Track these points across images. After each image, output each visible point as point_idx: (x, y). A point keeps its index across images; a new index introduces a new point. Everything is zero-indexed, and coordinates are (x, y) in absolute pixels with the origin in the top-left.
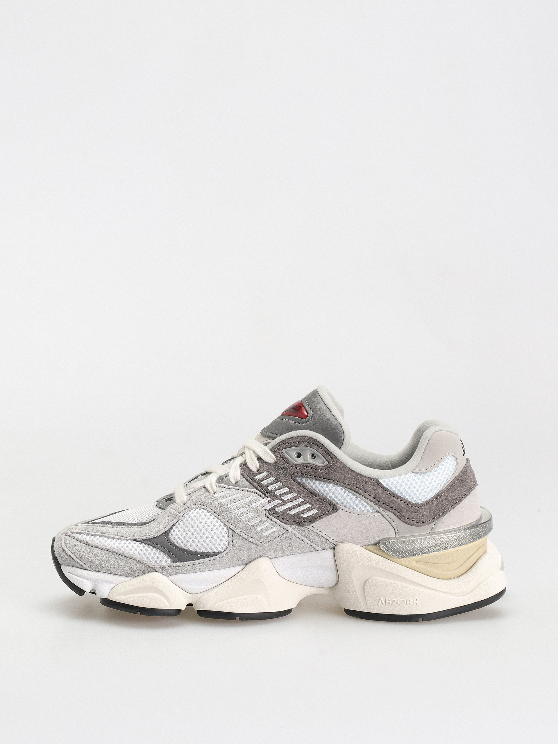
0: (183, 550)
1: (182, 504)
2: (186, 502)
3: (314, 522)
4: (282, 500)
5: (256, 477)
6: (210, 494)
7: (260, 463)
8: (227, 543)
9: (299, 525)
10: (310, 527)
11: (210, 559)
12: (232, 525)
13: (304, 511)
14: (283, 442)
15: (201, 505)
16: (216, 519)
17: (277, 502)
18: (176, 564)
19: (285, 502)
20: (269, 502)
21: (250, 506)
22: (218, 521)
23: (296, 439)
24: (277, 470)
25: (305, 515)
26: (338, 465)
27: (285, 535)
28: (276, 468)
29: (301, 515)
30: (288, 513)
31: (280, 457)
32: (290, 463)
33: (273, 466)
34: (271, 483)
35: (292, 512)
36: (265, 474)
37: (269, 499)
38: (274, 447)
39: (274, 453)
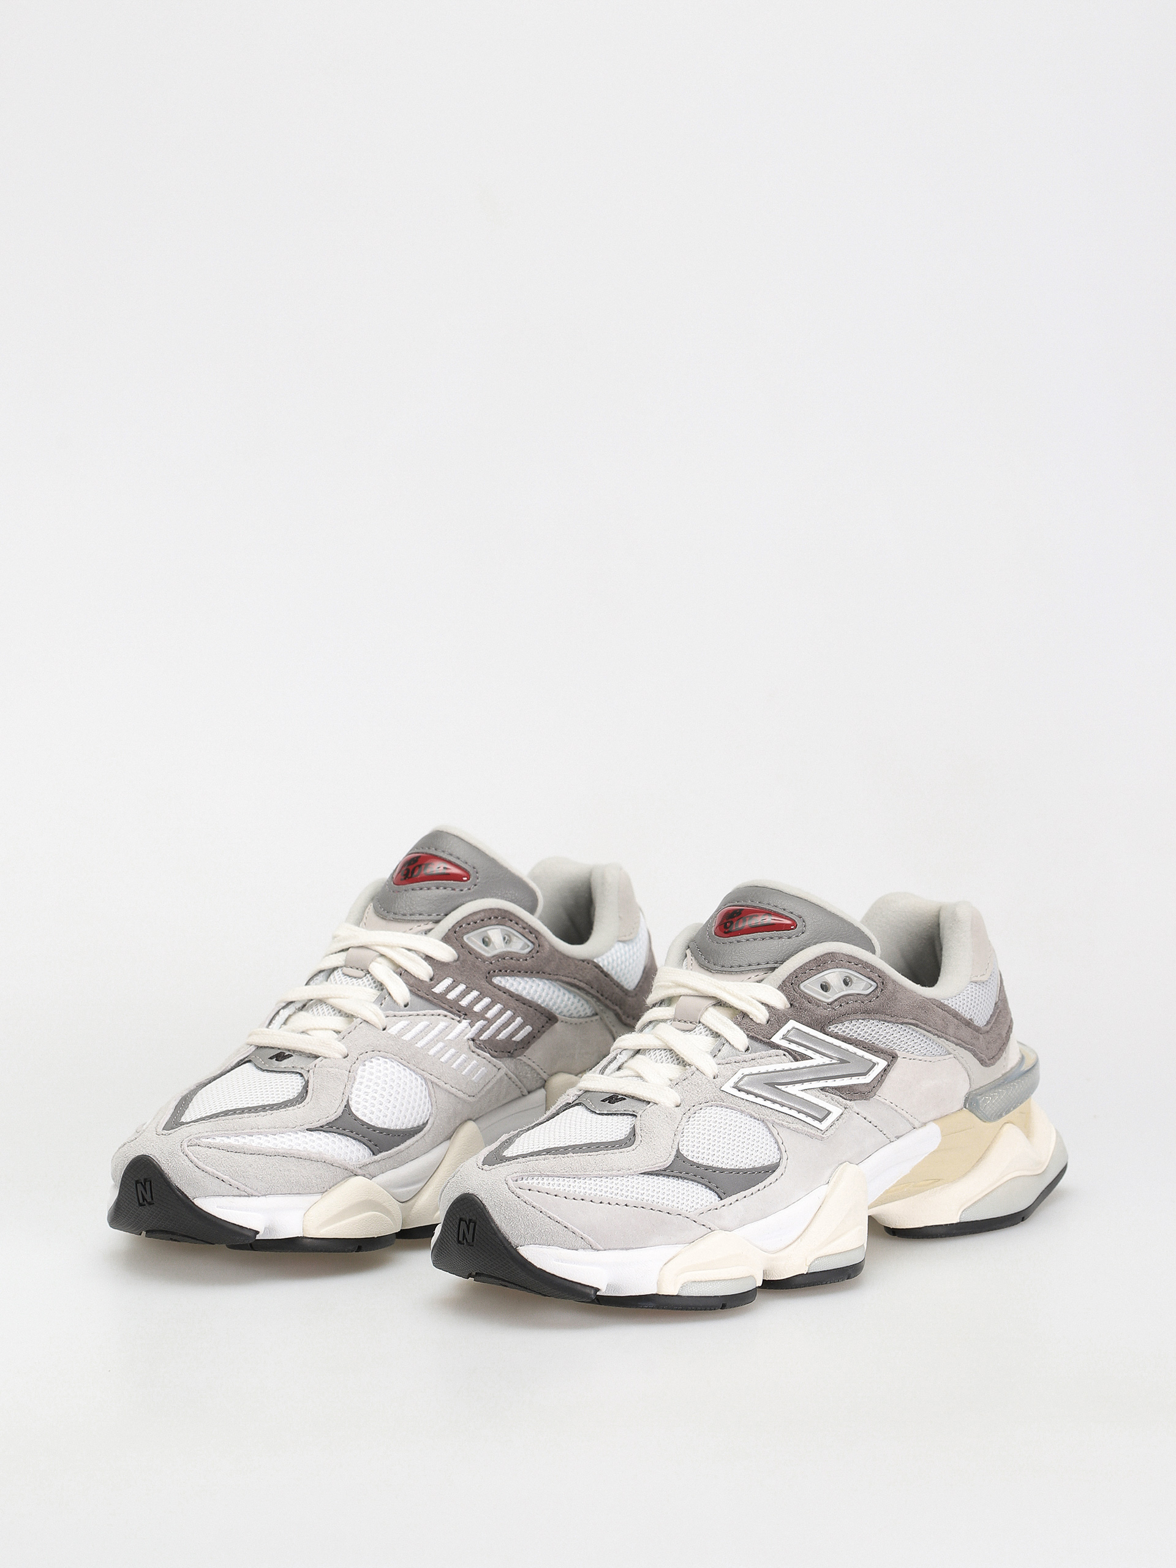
0: (382, 1131)
1: (341, 1057)
2: (346, 1052)
3: (528, 1048)
4: (486, 1019)
5: (434, 990)
6: (380, 1031)
7: (431, 966)
8: (430, 1106)
9: (511, 1057)
10: (523, 1058)
12: (431, 1075)
13: (516, 1031)
14: (459, 924)
15: (376, 1051)
17: (480, 1024)
18: (378, 1156)
19: (490, 1022)
20: (472, 1025)
21: (447, 1038)
23: (478, 916)
24: (464, 971)
25: (518, 1038)
26: (547, 947)
27: (498, 1077)
28: (462, 969)
29: (514, 1039)
30: (498, 1038)
31: (462, 950)
32: (478, 956)
33: (456, 966)
34: (463, 995)
35: (502, 1036)
36: (448, 981)
37: (469, 1021)
38: (446, 934)
39: (451, 946)
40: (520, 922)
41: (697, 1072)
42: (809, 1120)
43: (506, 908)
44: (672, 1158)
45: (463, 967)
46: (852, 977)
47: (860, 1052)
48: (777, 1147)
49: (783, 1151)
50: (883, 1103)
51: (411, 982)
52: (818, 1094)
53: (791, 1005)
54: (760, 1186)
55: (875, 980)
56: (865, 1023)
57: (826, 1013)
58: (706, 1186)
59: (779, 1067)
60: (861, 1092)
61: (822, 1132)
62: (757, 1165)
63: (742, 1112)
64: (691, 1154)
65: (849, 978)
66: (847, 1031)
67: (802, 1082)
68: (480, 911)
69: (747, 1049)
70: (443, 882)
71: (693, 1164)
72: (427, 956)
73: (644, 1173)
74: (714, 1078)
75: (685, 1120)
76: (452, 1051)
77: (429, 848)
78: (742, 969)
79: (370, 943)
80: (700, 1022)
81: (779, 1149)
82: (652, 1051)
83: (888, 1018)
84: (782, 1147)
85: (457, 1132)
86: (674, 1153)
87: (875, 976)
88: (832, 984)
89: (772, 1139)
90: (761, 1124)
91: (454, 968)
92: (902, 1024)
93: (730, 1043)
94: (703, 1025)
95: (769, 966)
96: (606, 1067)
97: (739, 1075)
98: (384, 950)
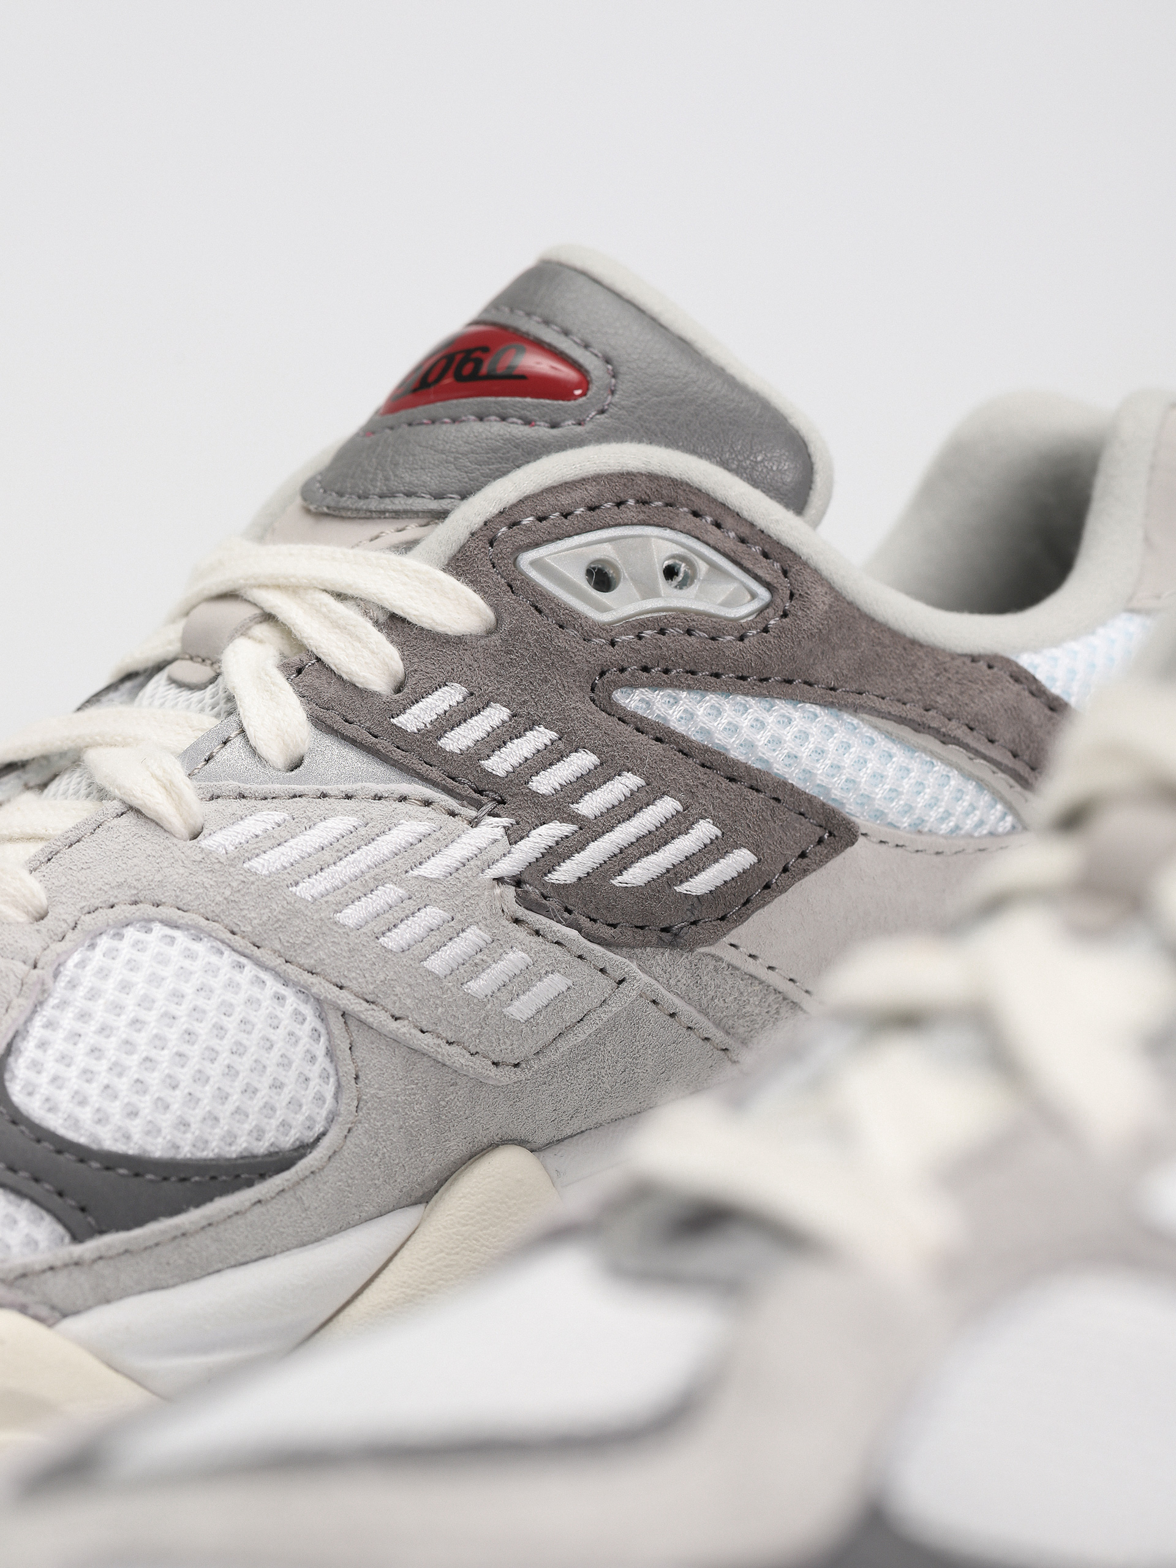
0: (111, 1161)
1: (22, 918)
2: (45, 902)
3: (741, 918)
4: (574, 818)
5: (401, 721)
6: (175, 841)
7: (401, 646)
8: (329, 1090)
9: (672, 945)
10: (720, 949)
11: (261, 1189)
12: (341, 988)
13: (693, 864)
14: (509, 516)
15: (145, 904)
16: (250, 969)
17: (552, 831)
18: (89, 1244)
19: (591, 830)
20: (514, 836)
21: (416, 872)
22: (264, 975)
23: (577, 495)
24: (511, 664)
25: (699, 884)
26: (821, 601)
27: (614, 1008)
28: (505, 659)
29: (683, 888)
30: (617, 881)
31: (508, 598)
32: (566, 619)
33: (485, 649)
34: (497, 740)
35: (638, 874)
36: (449, 697)
37: (505, 821)
38: (462, 549)
39: (473, 583)
40: (728, 522)
43: (675, 473)
45: (509, 652)
51: (326, 696)
68: (583, 481)
70: (500, 399)
72: (393, 617)
76: (432, 915)
77: (512, 311)
79: (242, 582)
85: (455, 1179)
91: (480, 656)
98: (273, 601)
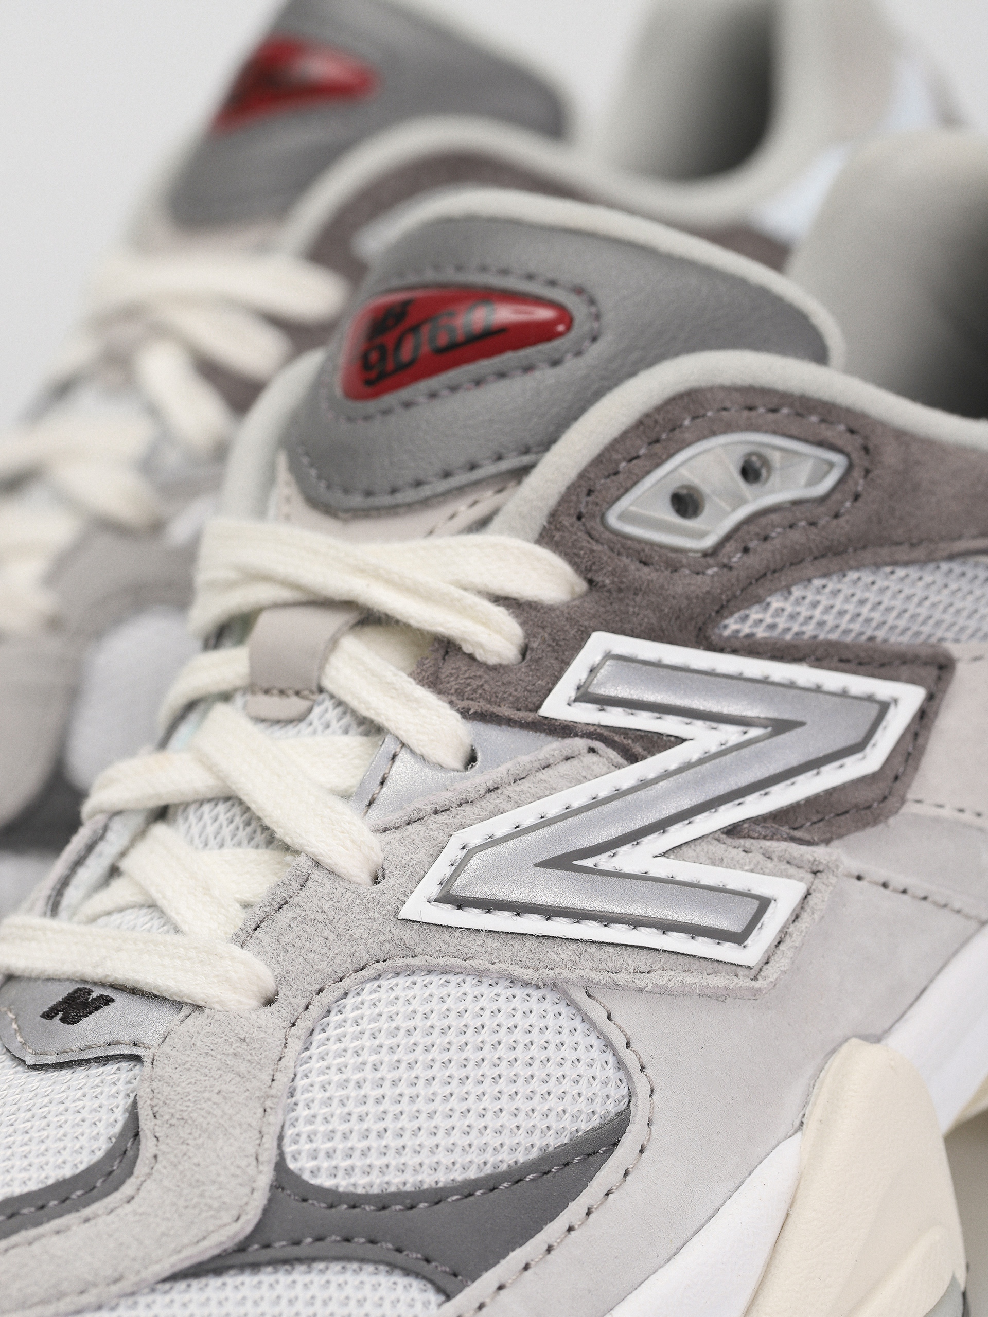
41: (317, 875)
42: (703, 947)
44: (259, 1201)
46: (769, 453)
47: (833, 680)
48: (611, 1060)
49: (634, 1066)
50: (937, 820)
52: (718, 849)
53: (590, 582)
54: (573, 1212)
55: (839, 443)
56: (832, 584)
57: (701, 584)
58: (389, 1264)
59: (578, 796)
60: (856, 806)
61: (753, 972)
62: (553, 1142)
63: (480, 975)
64: (326, 1164)
65: (761, 456)
66: (782, 623)
67: (661, 826)
69: (472, 759)
71: (333, 1199)
73: (174, 1277)
74: (376, 881)
75: (295, 1045)
78: (426, 491)
80: (321, 690)
81: (621, 1065)
82: (191, 810)
83: (902, 553)
84: (629, 1057)
86: (265, 1178)
87: (838, 432)
88: (705, 489)
89: (593, 1040)
90: (549, 997)
92: (951, 557)
93: (411, 750)
94: (332, 696)
95: (504, 465)
96: (65, 883)
97: (452, 852)
